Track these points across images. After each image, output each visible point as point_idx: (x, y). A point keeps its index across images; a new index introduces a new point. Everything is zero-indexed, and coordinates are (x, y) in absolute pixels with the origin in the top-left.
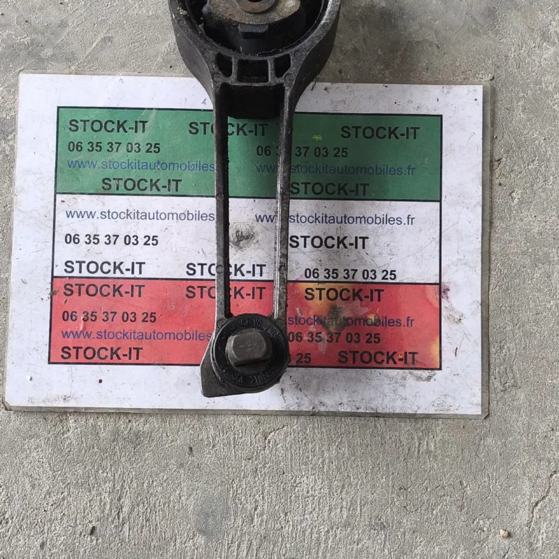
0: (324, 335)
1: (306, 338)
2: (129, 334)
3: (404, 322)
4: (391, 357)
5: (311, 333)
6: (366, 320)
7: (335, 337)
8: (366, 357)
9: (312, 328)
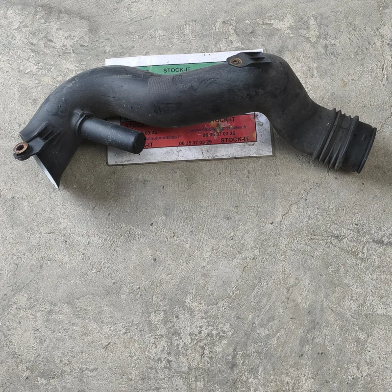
0: (215, 133)
1: (209, 135)
2: (148, 139)
3: (243, 127)
4: (239, 139)
5: (211, 133)
6: (230, 128)
7: (219, 134)
8: (231, 140)
9: (211, 132)
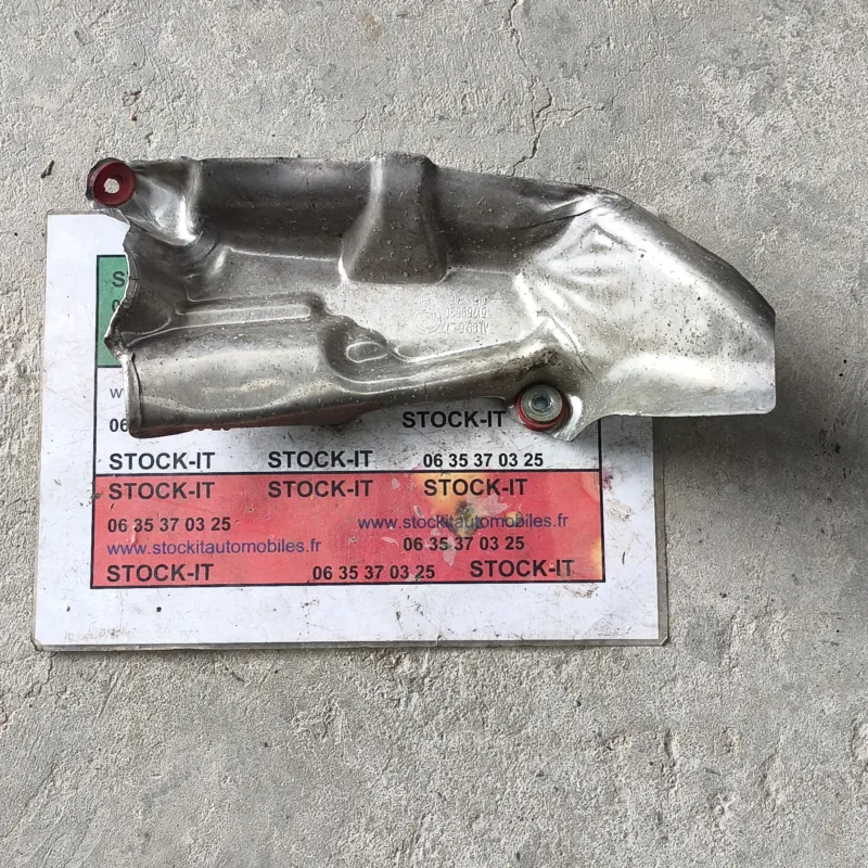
0: (451, 541)
1: (427, 545)
2: (195, 547)
3: (554, 520)
4: (538, 567)
5: (434, 539)
6: (505, 520)
7: (465, 543)
8: (507, 568)
9: (435, 533)
